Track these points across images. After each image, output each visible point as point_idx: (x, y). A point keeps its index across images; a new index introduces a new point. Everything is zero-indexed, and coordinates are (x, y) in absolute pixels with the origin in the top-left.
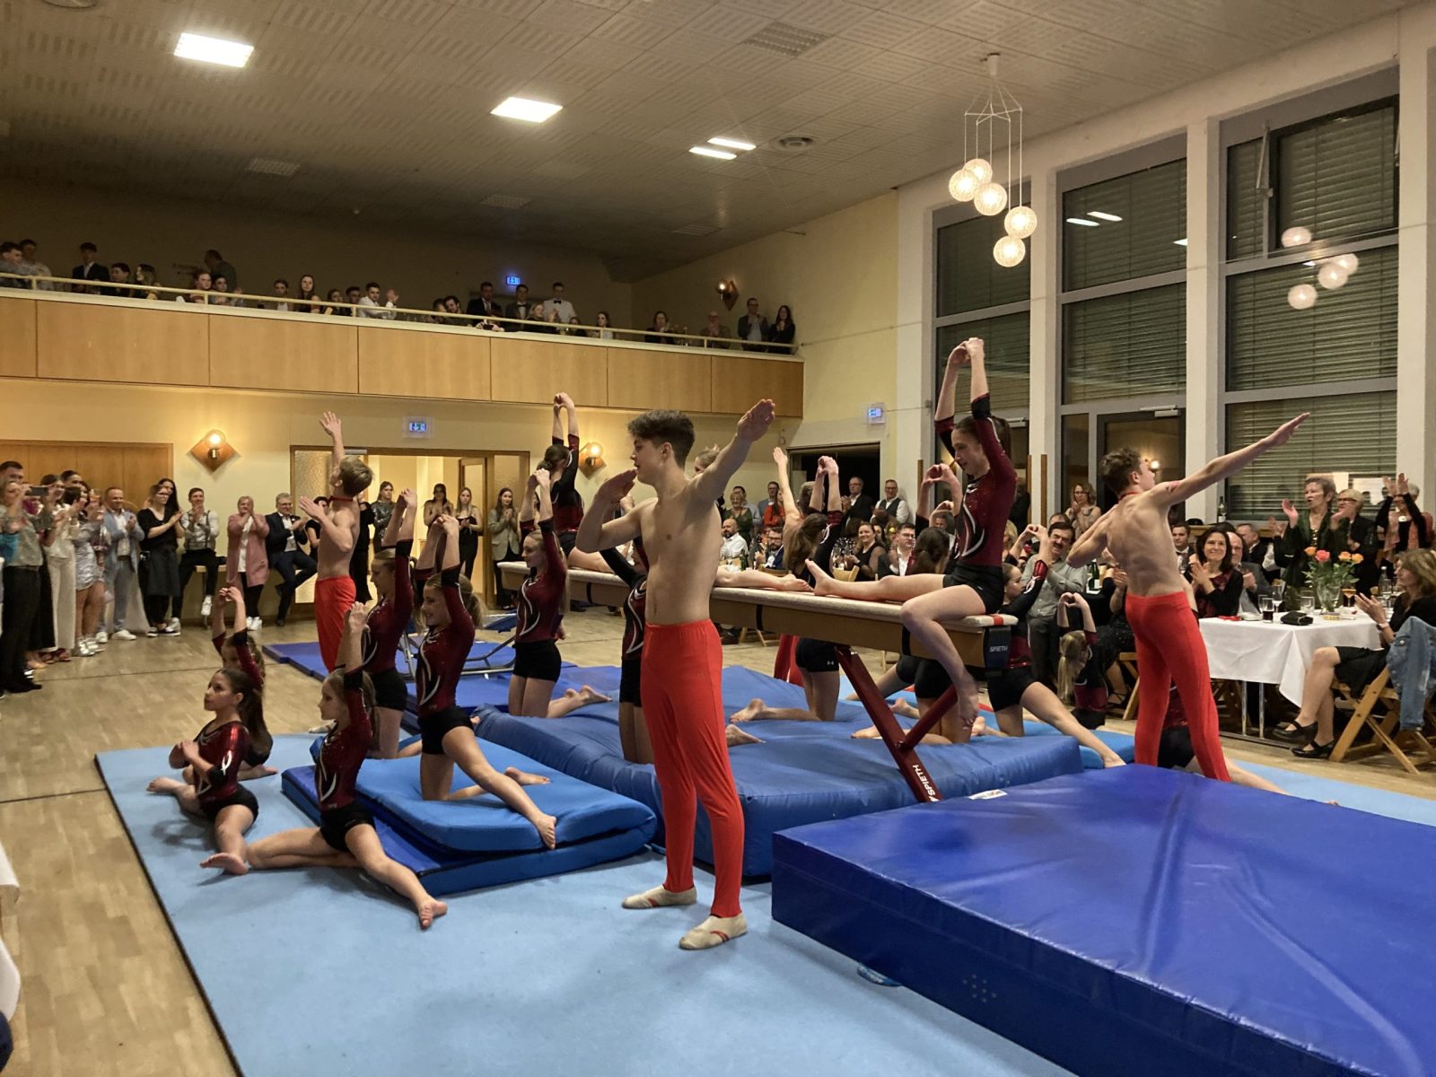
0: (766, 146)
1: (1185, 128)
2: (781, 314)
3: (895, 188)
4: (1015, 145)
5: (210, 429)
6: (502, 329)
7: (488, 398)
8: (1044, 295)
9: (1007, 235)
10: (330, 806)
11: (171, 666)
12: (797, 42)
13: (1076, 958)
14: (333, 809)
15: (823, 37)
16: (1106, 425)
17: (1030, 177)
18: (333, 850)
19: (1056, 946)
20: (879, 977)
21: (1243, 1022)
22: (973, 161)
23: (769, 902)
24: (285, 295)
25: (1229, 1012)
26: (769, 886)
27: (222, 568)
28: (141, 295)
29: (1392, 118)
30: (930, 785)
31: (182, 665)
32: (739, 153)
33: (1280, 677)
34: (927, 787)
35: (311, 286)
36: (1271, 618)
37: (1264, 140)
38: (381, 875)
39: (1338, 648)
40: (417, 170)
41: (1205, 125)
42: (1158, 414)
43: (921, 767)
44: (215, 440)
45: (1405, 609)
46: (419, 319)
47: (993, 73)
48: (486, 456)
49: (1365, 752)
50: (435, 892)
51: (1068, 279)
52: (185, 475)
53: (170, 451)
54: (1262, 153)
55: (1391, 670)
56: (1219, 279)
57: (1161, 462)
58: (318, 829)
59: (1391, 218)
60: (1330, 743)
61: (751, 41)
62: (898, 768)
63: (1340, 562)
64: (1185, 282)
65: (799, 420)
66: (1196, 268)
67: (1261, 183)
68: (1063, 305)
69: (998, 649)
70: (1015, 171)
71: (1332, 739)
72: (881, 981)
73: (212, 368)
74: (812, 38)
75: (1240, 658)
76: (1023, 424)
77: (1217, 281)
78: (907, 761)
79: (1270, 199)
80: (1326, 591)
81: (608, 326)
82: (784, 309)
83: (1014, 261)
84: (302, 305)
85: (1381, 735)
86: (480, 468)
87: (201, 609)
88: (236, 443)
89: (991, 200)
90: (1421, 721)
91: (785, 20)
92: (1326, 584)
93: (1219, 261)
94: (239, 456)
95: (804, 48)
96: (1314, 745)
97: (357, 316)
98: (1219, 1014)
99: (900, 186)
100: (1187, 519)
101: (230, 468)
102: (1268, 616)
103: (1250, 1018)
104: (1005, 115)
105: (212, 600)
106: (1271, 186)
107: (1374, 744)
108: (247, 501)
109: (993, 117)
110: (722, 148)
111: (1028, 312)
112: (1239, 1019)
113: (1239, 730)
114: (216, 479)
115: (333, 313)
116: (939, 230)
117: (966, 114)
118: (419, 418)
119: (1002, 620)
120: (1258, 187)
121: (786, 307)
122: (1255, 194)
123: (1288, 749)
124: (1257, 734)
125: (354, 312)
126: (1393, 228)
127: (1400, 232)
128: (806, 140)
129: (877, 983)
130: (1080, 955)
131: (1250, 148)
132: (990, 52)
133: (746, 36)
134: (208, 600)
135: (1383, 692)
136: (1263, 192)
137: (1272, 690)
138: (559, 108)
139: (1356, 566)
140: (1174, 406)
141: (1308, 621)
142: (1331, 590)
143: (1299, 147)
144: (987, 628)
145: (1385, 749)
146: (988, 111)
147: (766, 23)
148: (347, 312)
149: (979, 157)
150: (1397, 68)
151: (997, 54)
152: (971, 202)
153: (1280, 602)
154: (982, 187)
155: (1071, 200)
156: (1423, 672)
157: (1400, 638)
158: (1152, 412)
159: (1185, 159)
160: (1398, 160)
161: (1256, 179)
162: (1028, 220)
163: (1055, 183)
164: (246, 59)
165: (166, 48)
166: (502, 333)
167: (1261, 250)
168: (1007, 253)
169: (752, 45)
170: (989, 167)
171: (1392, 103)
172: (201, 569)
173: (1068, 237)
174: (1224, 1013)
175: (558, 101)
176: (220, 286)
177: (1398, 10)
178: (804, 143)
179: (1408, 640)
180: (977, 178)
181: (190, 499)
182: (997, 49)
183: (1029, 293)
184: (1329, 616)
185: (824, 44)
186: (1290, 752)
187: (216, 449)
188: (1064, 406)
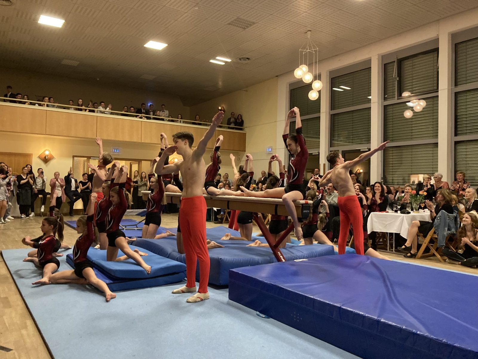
0: (234, 60)
1: (371, 57)
2: (239, 117)
3: (277, 76)
4: (316, 62)
5: (45, 149)
6: (146, 119)
7: (140, 141)
8: (325, 111)
9: (312, 89)
10: (77, 261)
11: (28, 227)
12: (246, 25)
13: (329, 304)
14: (78, 262)
15: (254, 23)
16: (344, 154)
17: (321, 73)
18: (79, 278)
19: (322, 300)
20: (264, 316)
21: (382, 320)
22: (302, 65)
23: (227, 294)
24: (73, 105)
25: (378, 317)
26: (228, 290)
27: (48, 196)
28: (24, 103)
29: (436, 55)
30: (283, 259)
31: (32, 227)
32: (226, 62)
33: (400, 231)
34: (282, 259)
35: (81, 103)
36: (397, 212)
37: (396, 62)
38: (95, 284)
39: (419, 221)
40: (119, 65)
41: (377, 57)
42: (361, 150)
43: (280, 252)
44: (47, 153)
45: (439, 207)
46: (117, 114)
47: (309, 37)
48: (139, 161)
49: (427, 255)
50: (112, 290)
51: (333, 106)
52: (36, 164)
53: (31, 156)
54: (395, 66)
55: (435, 228)
56: (382, 106)
57: (363, 170)
58: (74, 270)
59: (436, 87)
60: (416, 253)
61: (229, 24)
62: (272, 252)
63: (420, 195)
64: (371, 107)
65: (244, 152)
66: (374, 103)
67: (395, 76)
68: (331, 115)
69: (306, 211)
70: (316, 71)
71: (416, 251)
72: (264, 317)
73: (47, 128)
74: (250, 23)
75: (387, 225)
76: (318, 154)
77: (381, 107)
78: (276, 251)
79: (398, 80)
80: (415, 204)
81: (181, 119)
82: (240, 116)
83: (315, 98)
84: (79, 108)
85: (433, 251)
86: (137, 165)
87: (41, 210)
88: (53, 154)
89: (308, 78)
90: (445, 245)
91: (242, 17)
92: (415, 201)
93: (382, 100)
94: (55, 159)
95: (248, 27)
96: (411, 253)
97: (97, 112)
98: (374, 318)
99: (278, 75)
100: (371, 185)
101: (52, 162)
102: (396, 211)
103: (385, 319)
104: (312, 51)
105: (44, 206)
106: (398, 76)
107: (430, 254)
108: (57, 173)
109: (309, 51)
110: (220, 61)
111: (320, 117)
112: (381, 320)
113: (387, 250)
114: (47, 166)
115: (89, 111)
116: (291, 90)
117: (300, 50)
118: (117, 147)
119: (308, 202)
120: (394, 77)
121: (240, 115)
122: (393, 79)
123: (402, 255)
124: (393, 251)
125: (96, 111)
126: (437, 90)
127: (439, 91)
128: (248, 59)
129: (263, 317)
130: (330, 303)
131: (392, 64)
132: (307, 30)
133: (229, 22)
134: (43, 207)
135: (433, 235)
136: (396, 78)
137: (398, 235)
138: (166, 45)
139: (425, 196)
140: (367, 148)
141: (409, 213)
142: (417, 204)
143: (407, 65)
144: (302, 204)
145: (434, 255)
146: (307, 49)
147: (235, 18)
148: (93, 111)
149: (304, 64)
150: (438, 39)
151: (310, 31)
152: (302, 78)
153: (400, 207)
154: (305, 74)
155: (334, 81)
156: (445, 229)
157: (438, 217)
158: (360, 150)
159: (371, 67)
160: (438, 68)
161: (393, 74)
162: (320, 85)
163: (329, 75)
164: (62, 25)
165: (35, 20)
166: (146, 120)
167: (395, 97)
168: (313, 96)
169: (230, 25)
170: (307, 67)
171: (437, 50)
172: (40, 196)
173: (333, 93)
174: (376, 318)
175: (166, 43)
176: (51, 101)
177: (438, 20)
178: (247, 60)
179: (441, 217)
180: (303, 71)
181: (38, 172)
182: (310, 29)
183: (320, 111)
184: (416, 212)
185: (254, 25)
186: (403, 256)
187: (47, 156)
188: (331, 148)
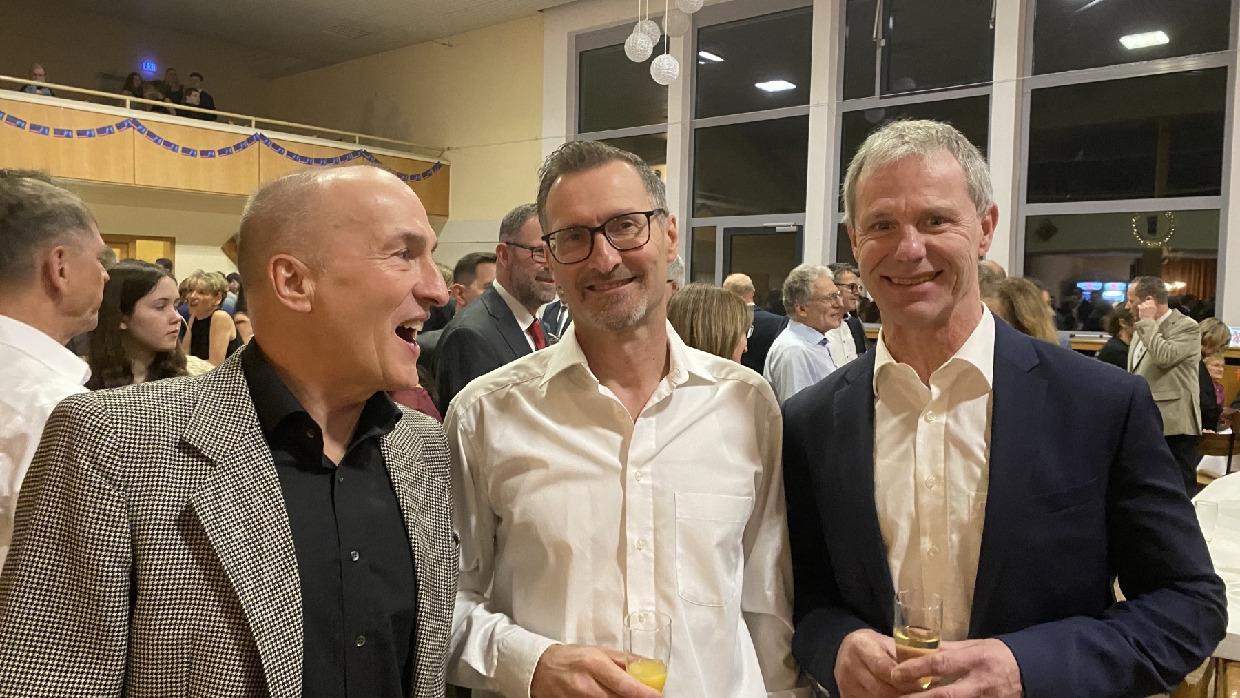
7: (130, 183)
8: (679, 119)
16: (731, 236)
42: (778, 229)
48: (127, 242)
51: (700, 108)
56: (837, 114)
64: (809, 115)
65: (446, 218)
66: (819, 104)
67: (876, 34)
68: (695, 130)
77: (834, 117)
79: (883, 48)
93: (837, 99)
99: (548, 9)
106: (884, 37)
111: (665, 134)
116: (581, 53)
120: (873, 37)
126: (987, 81)
127: (994, 84)
136: (878, 42)
140: (793, 223)
158: (774, 228)
159: (812, 6)
161: (872, 30)
163: (691, 19)
167: (874, 93)
183: (666, 117)
188: (695, 219)
